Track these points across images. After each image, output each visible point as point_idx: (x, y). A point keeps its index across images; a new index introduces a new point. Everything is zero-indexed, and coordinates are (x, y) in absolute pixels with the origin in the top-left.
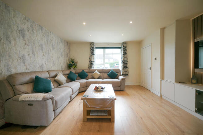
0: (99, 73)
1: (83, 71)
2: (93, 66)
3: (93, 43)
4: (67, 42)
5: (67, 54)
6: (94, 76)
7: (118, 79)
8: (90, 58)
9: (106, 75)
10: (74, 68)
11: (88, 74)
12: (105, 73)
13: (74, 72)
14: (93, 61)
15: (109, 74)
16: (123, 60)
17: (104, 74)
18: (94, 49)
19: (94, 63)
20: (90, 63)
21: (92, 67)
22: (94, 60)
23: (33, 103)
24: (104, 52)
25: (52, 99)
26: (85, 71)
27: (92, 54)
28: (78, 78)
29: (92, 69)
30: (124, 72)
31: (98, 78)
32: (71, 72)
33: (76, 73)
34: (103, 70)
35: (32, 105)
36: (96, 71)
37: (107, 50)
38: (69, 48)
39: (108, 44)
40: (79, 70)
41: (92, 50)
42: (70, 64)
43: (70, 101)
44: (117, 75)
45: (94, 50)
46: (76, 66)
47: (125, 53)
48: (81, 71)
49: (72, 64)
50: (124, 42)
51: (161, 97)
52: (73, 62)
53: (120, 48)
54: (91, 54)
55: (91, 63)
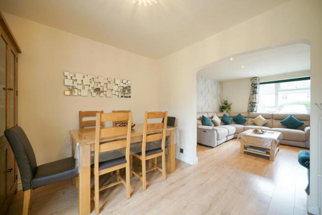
0: (265, 119)
1: (240, 114)
2: (255, 109)
3: (257, 77)
4: (220, 82)
5: (220, 96)
6: (256, 122)
7: (303, 130)
8: (250, 99)
9: (278, 123)
10: (227, 111)
11: (247, 119)
12: (276, 119)
13: (228, 115)
14: (255, 103)
15: (285, 121)
18: (258, 86)
19: (256, 105)
20: (250, 105)
21: (253, 110)
22: (257, 101)
23: (207, 131)
24: (277, 88)
25: (217, 130)
26: (242, 114)
27: (254, 92)
28: (233, 122)
29: (254, 113)
31: (263, 126)
32: (224, 115)
33: (230, 117)
34: (273, 115)
35: (205, 132)
36: (260, 116)
38: (222, 88)
40: (234, 113)
41: (254, 87)
42: (223, 107)
43: (226, 142)
44: (303, 124)
45: (256, 87)
46: (229, 109)
48: (237, 115)
49: (224, 107)
52: (226, 104)
54: (251, 93)
55: (252, 105)
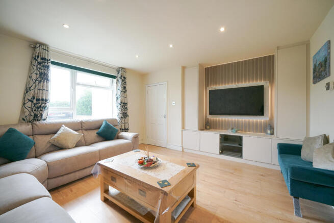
0: (76, 133)
1: (12, 131)
2: (45, 115)
9: (93, 134)
14: (46, 100)
15: (101, 131)
16: (121, 102)
17: (85, 132)
18: (50, 65)
19: (48, 104)
21: (41, 115)
24: (73, 78)
27: (44, 79)
29: (45, 122)
30: (123, 125)
31: (76, 146)
34: (81, 123)
36: (64, 127)
37: (80, 74)
39: (89, 62)
45: (48, 67)
47: (124, 89)
50: (122, 68)
51: (183, 151)
53: (113, 77)
55: (37, 104)
